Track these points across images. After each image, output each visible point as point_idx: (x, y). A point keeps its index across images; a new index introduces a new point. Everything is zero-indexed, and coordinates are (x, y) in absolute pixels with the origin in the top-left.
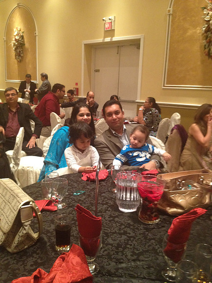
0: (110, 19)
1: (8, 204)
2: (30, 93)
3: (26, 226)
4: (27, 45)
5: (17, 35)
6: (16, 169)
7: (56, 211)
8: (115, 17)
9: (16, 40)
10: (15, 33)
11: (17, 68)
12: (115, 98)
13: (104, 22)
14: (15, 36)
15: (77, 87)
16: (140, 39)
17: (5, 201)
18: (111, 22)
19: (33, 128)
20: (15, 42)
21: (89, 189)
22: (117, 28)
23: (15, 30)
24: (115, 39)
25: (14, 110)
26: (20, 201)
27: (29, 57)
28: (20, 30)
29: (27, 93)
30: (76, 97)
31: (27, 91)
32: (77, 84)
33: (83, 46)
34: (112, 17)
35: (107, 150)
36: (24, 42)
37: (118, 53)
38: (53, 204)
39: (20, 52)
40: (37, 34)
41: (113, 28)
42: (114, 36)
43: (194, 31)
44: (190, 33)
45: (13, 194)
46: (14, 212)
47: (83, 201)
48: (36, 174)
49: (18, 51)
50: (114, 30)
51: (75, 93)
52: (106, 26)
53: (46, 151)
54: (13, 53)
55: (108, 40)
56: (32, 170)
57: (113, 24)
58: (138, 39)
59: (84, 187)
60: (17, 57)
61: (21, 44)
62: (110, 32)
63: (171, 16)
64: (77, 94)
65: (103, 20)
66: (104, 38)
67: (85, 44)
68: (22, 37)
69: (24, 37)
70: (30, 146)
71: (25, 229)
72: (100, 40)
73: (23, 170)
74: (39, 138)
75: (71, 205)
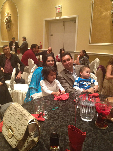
0: (59, 7)
1: (19, 120)
2: (15, 48)
3: (32, 135)
4: (13, 21)
5: (7, 16)
6: (12, 92)
7: (44, 121)
8: (62, 5)
9: (6, 18)
10: (6, 15)
11: (7, 34)
12: (62, 50)
13: (56, 8)
14: (6, 16)
15: (41, 44)
16: (76, 17)
17: (17, 118)
18: (60, 8)
19: (19, 67)
20: (6, 20)
21: (60, 105)
22: (63, 11)
23: (6, 13)
24: (62, 17)
25: (9, 58)
26: (28, 119)
27: (14, 28)
28: (9, 13)
29: (13, 48)
30: (41, 49)
31: (13, 47)
32: (41, 43)
33: (44, 22)
34: (60, 5)
35: (65, 81)
36: (11, 19)
37: (63, 26)
38: (41, 117)
39: (9, 25)
40: (18, 15)
41: (61, 12)
42: (61, 16)
43: (106, 13)
44: (104, 14)
45: (22, 114)
46: (24, 126)
47: (58, 114)
48: (23, 94)
49: (8, 25)
50: (62, 12)
51: (40, 48)
52: (57, 10)
53: (30, 81)
54: (5, 26)
55: (58, 18)
56: (20, 92)
57: (61, 9)
58: (75, 17)
59: (57, 105)
60: (7, 28)
61: (9, 21)
62: (59, 14)
63: (93, 5)
64: (41, 48)
65: (56, 7)
66: (56, 17)
67: (45, 21)
68: (10, 17)
69: (11, 17)
70: (18, 78)
71: (31, 137)
72: (54, 18)
73: (15, 92)
74: (23, 73)
75: (52, 117)
